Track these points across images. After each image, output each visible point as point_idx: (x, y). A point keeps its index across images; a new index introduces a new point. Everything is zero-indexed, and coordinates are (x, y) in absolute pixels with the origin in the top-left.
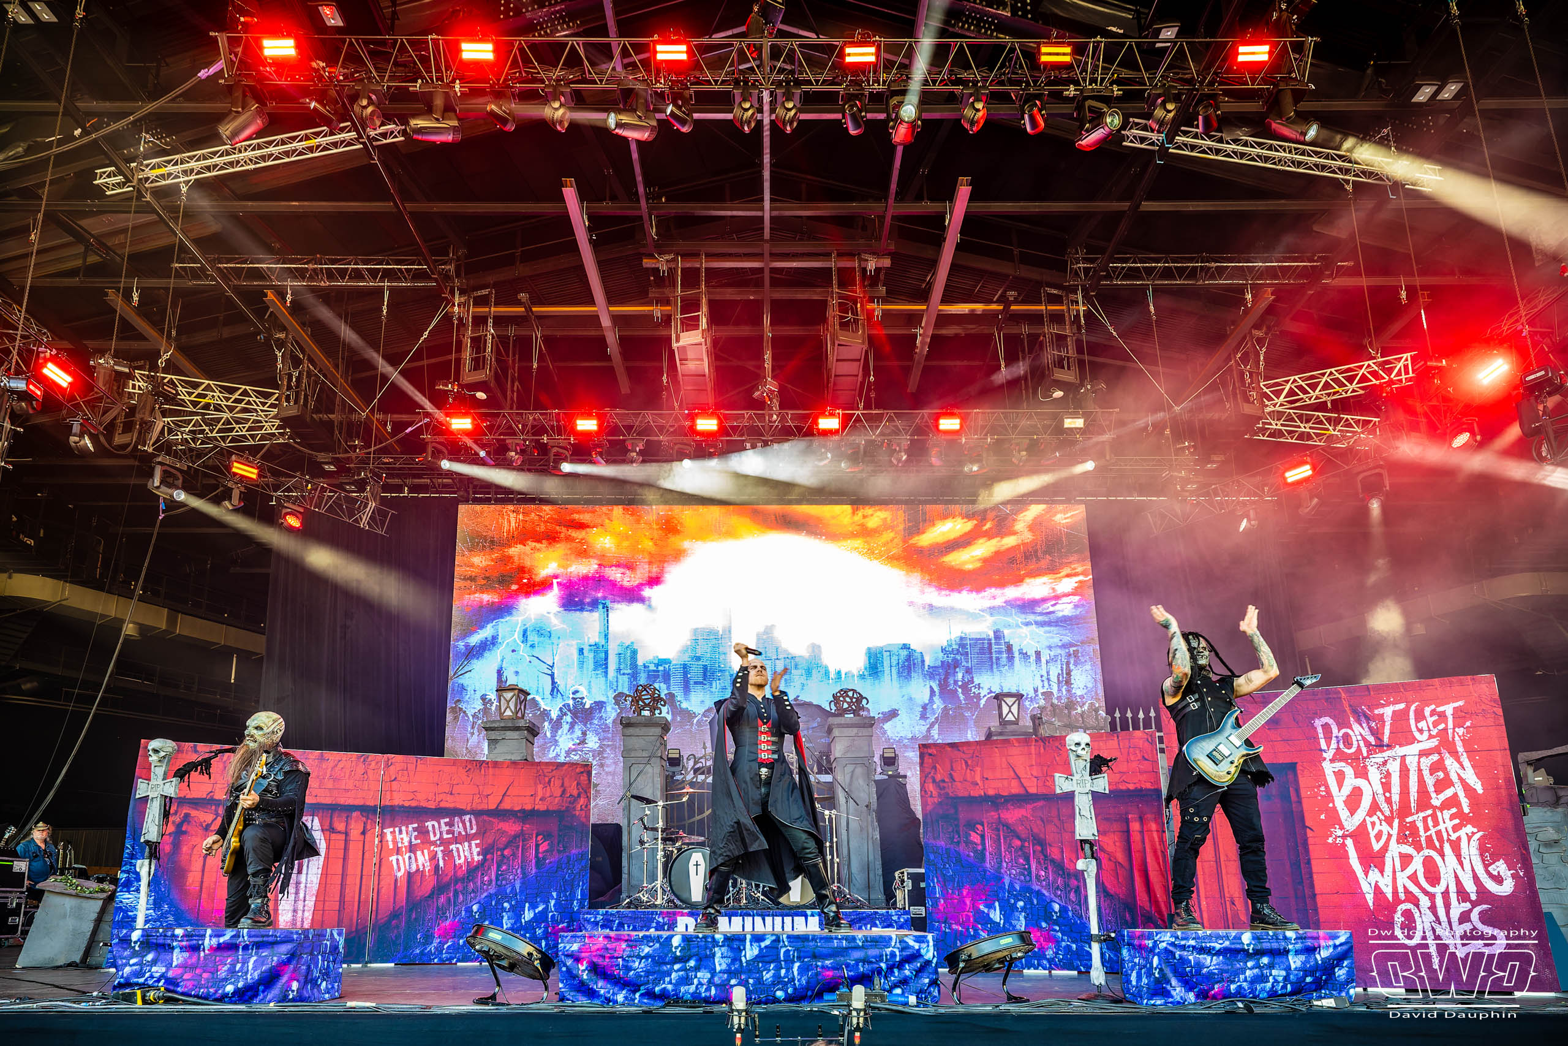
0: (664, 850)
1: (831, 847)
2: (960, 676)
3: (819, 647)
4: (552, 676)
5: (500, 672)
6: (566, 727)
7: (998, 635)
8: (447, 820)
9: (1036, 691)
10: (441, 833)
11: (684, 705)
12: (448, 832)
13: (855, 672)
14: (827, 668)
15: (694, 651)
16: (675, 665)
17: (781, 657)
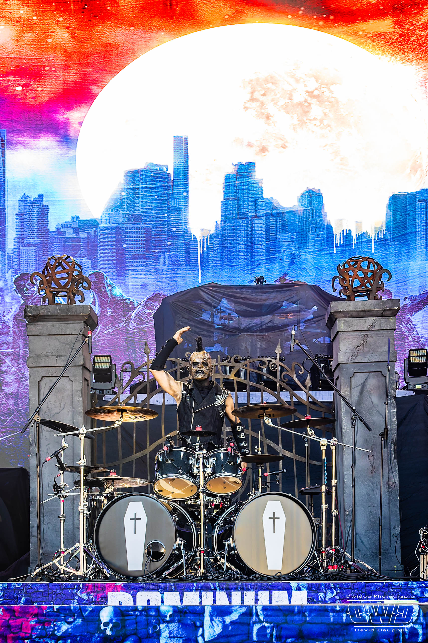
0: (89, 498)
1: (329, 493)
3: (319, 196)
11: (118, 291)
13: (372, 235)
14: (329, 228)
15: (132, 206)
16: (104, 229)
17: (262, 212)
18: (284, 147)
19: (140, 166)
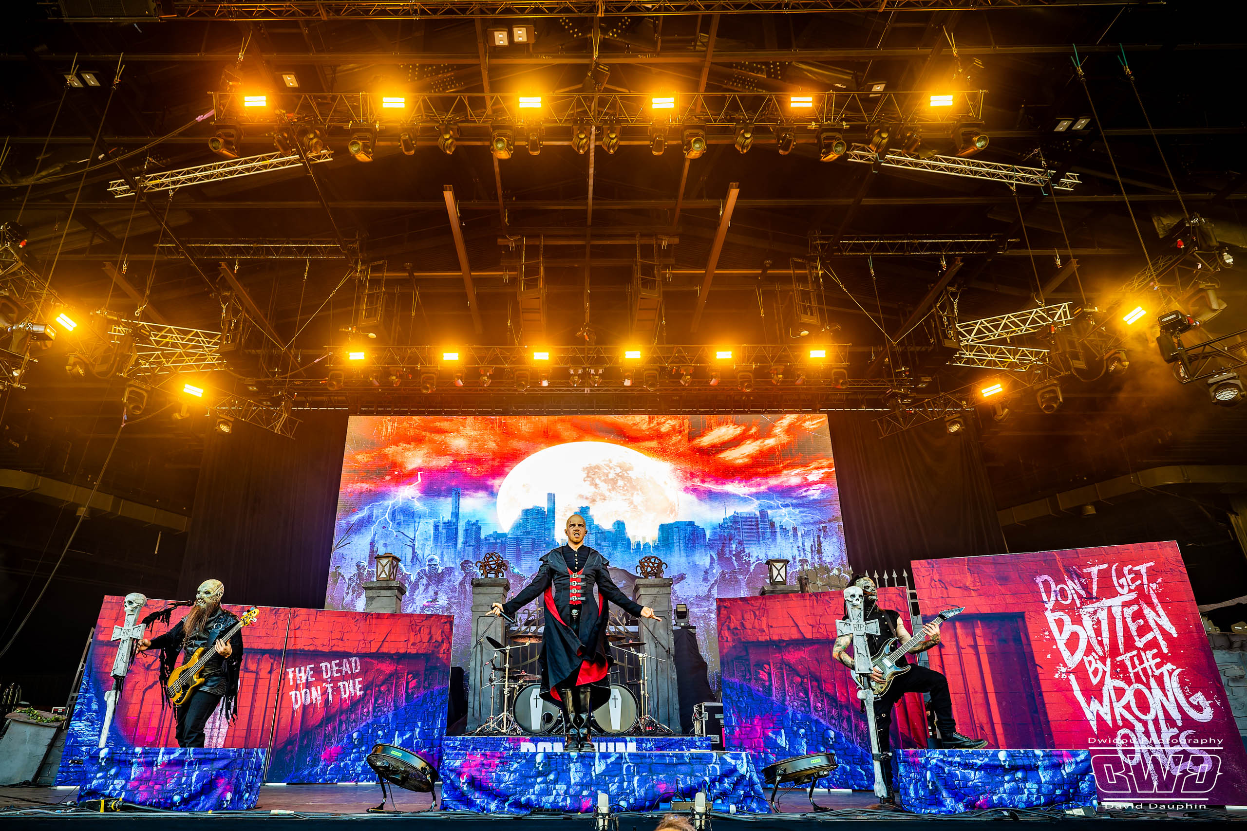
2: (734, 546)
3: (623, 524)
4: (413, 547)
5: (372, 544)
6: (422, 588)
7: (763, 514)
8: (338, 661)
9: (794, 558)
10: (332, 672)
11: (516, 570)
12: (337, 672)
13: (651, 544)
14: (629, 540)
15: (525, 527)
16: (510, 538)
17: (593, 532)
18: (605, 499)
19: (530, 507)
